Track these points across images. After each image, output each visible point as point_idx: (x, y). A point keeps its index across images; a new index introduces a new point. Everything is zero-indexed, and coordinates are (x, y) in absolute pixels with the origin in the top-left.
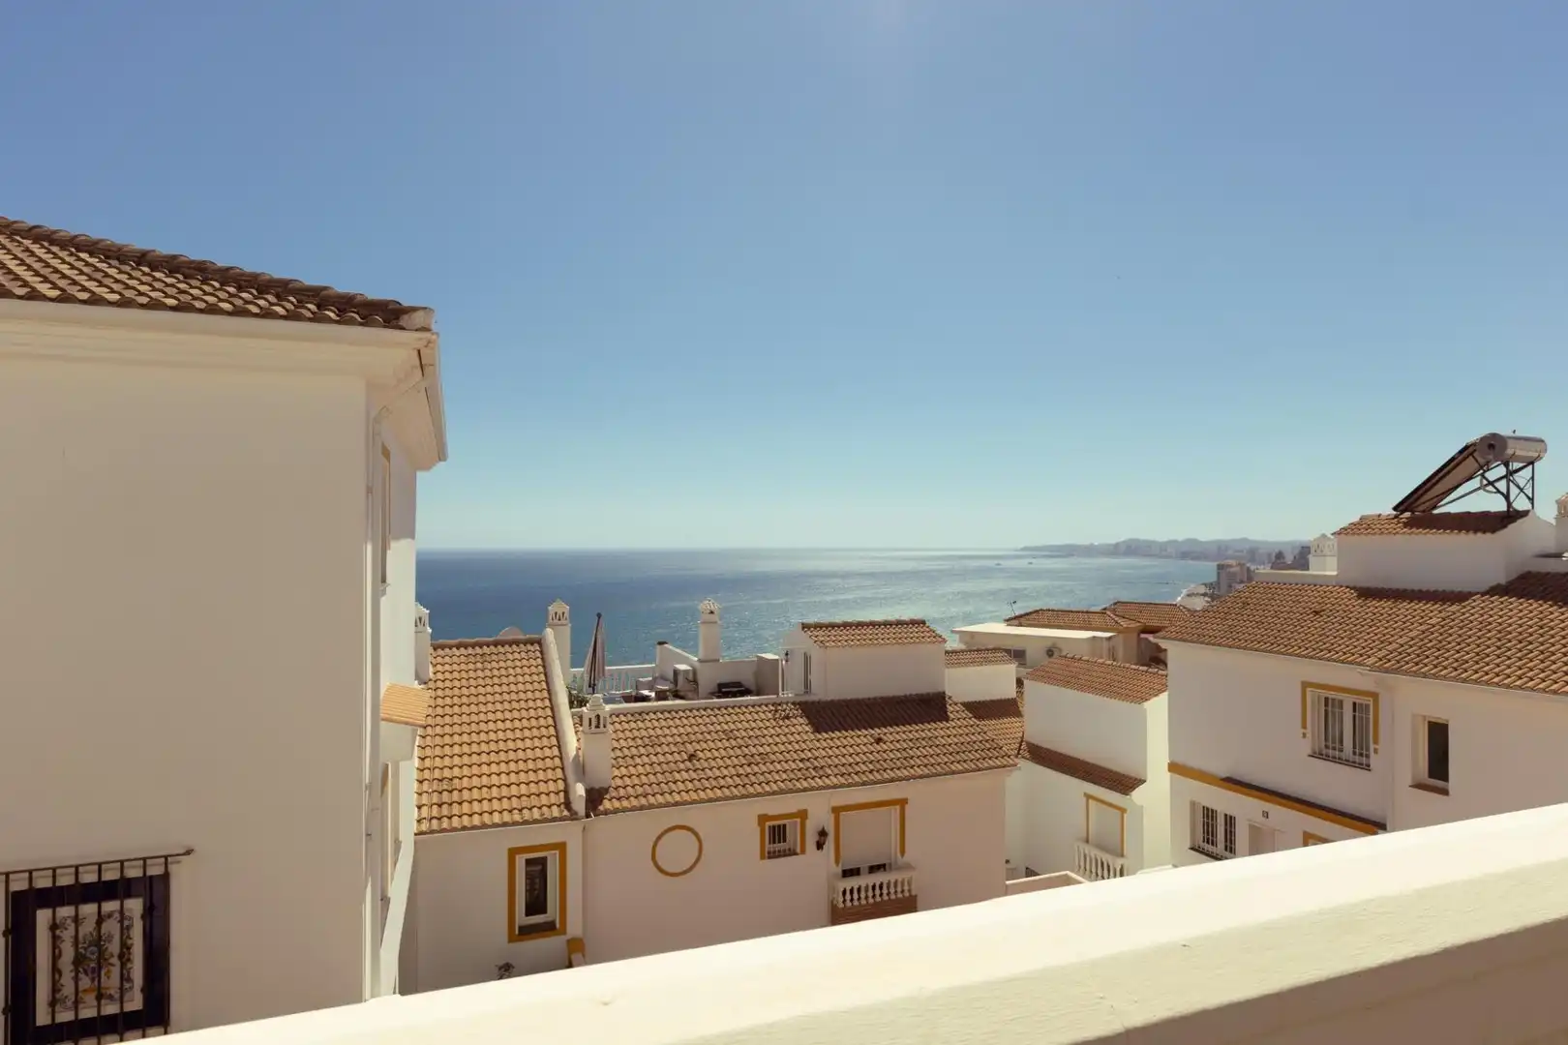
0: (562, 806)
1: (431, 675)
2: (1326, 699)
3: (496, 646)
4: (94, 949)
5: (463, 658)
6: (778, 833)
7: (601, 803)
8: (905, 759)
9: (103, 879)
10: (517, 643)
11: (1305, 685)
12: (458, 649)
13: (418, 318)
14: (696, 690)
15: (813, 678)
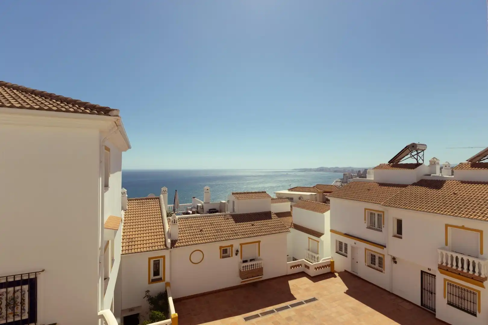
0: (164, 246)
1: (127, 208)
2: (371, 213)
3: (146, 200)
4: (13, 301)
5: (136, 203)
6: (225, 251)
7: (175, 244)
8: (260, 230)
9: (15, 280)
10: (152, 199)
11: (365, 209)
12: (135, 200)
13: (114, 113)
14: (203, 211)
15: (235, 208)
